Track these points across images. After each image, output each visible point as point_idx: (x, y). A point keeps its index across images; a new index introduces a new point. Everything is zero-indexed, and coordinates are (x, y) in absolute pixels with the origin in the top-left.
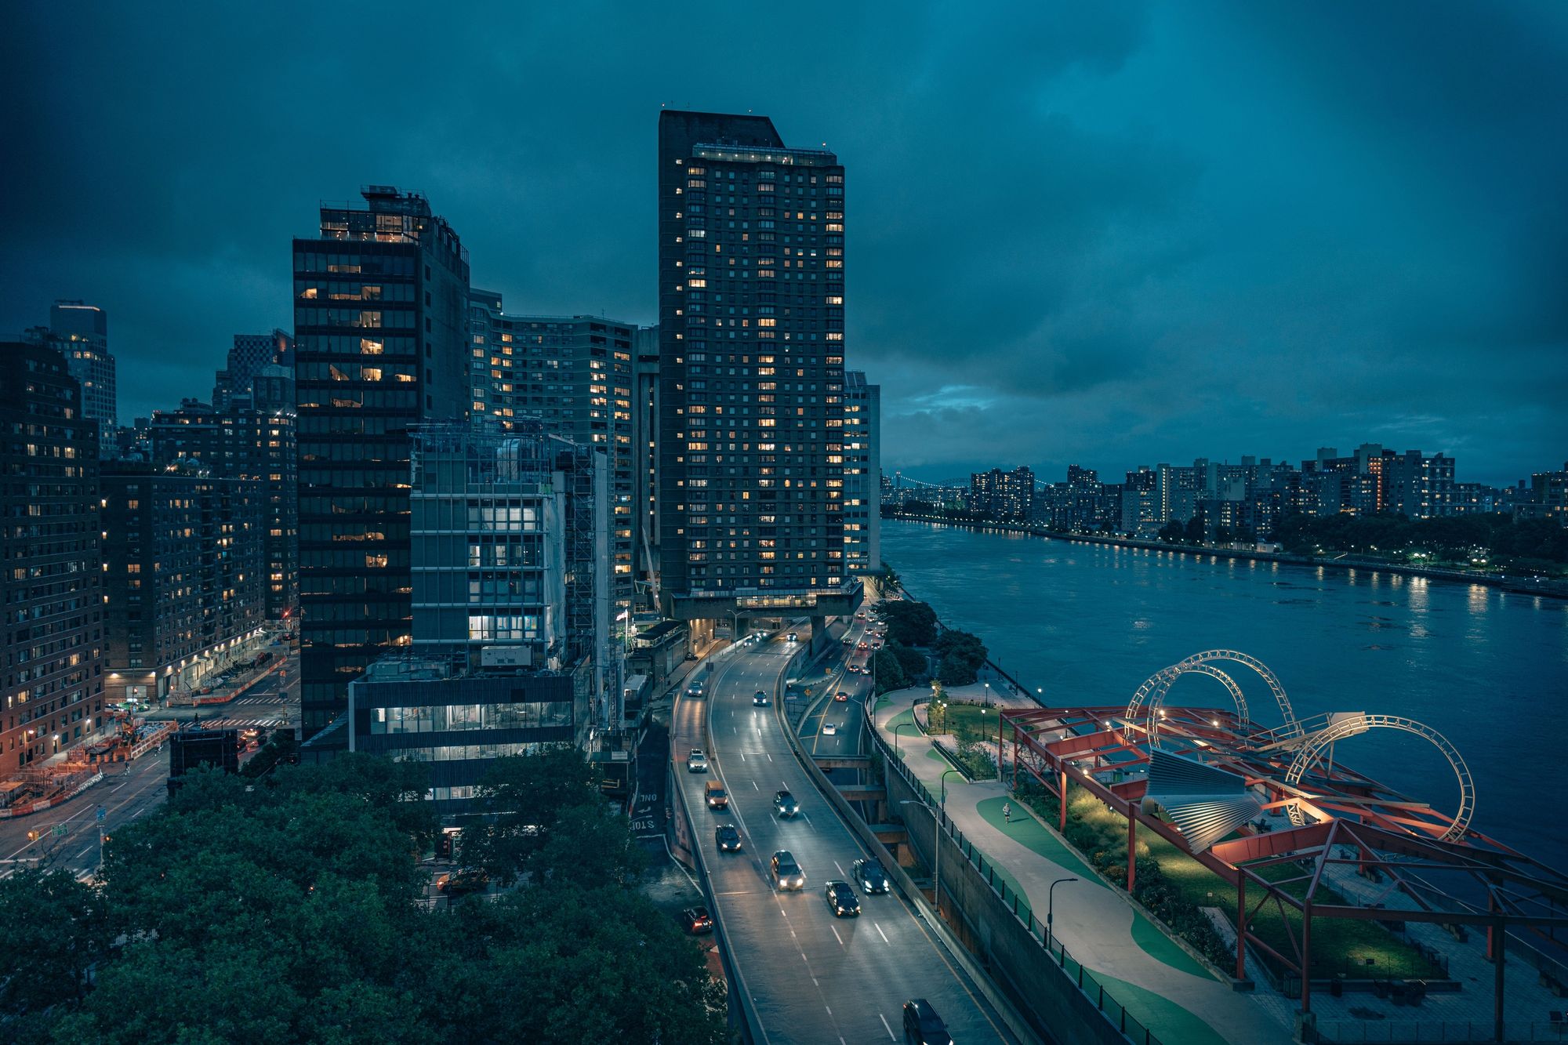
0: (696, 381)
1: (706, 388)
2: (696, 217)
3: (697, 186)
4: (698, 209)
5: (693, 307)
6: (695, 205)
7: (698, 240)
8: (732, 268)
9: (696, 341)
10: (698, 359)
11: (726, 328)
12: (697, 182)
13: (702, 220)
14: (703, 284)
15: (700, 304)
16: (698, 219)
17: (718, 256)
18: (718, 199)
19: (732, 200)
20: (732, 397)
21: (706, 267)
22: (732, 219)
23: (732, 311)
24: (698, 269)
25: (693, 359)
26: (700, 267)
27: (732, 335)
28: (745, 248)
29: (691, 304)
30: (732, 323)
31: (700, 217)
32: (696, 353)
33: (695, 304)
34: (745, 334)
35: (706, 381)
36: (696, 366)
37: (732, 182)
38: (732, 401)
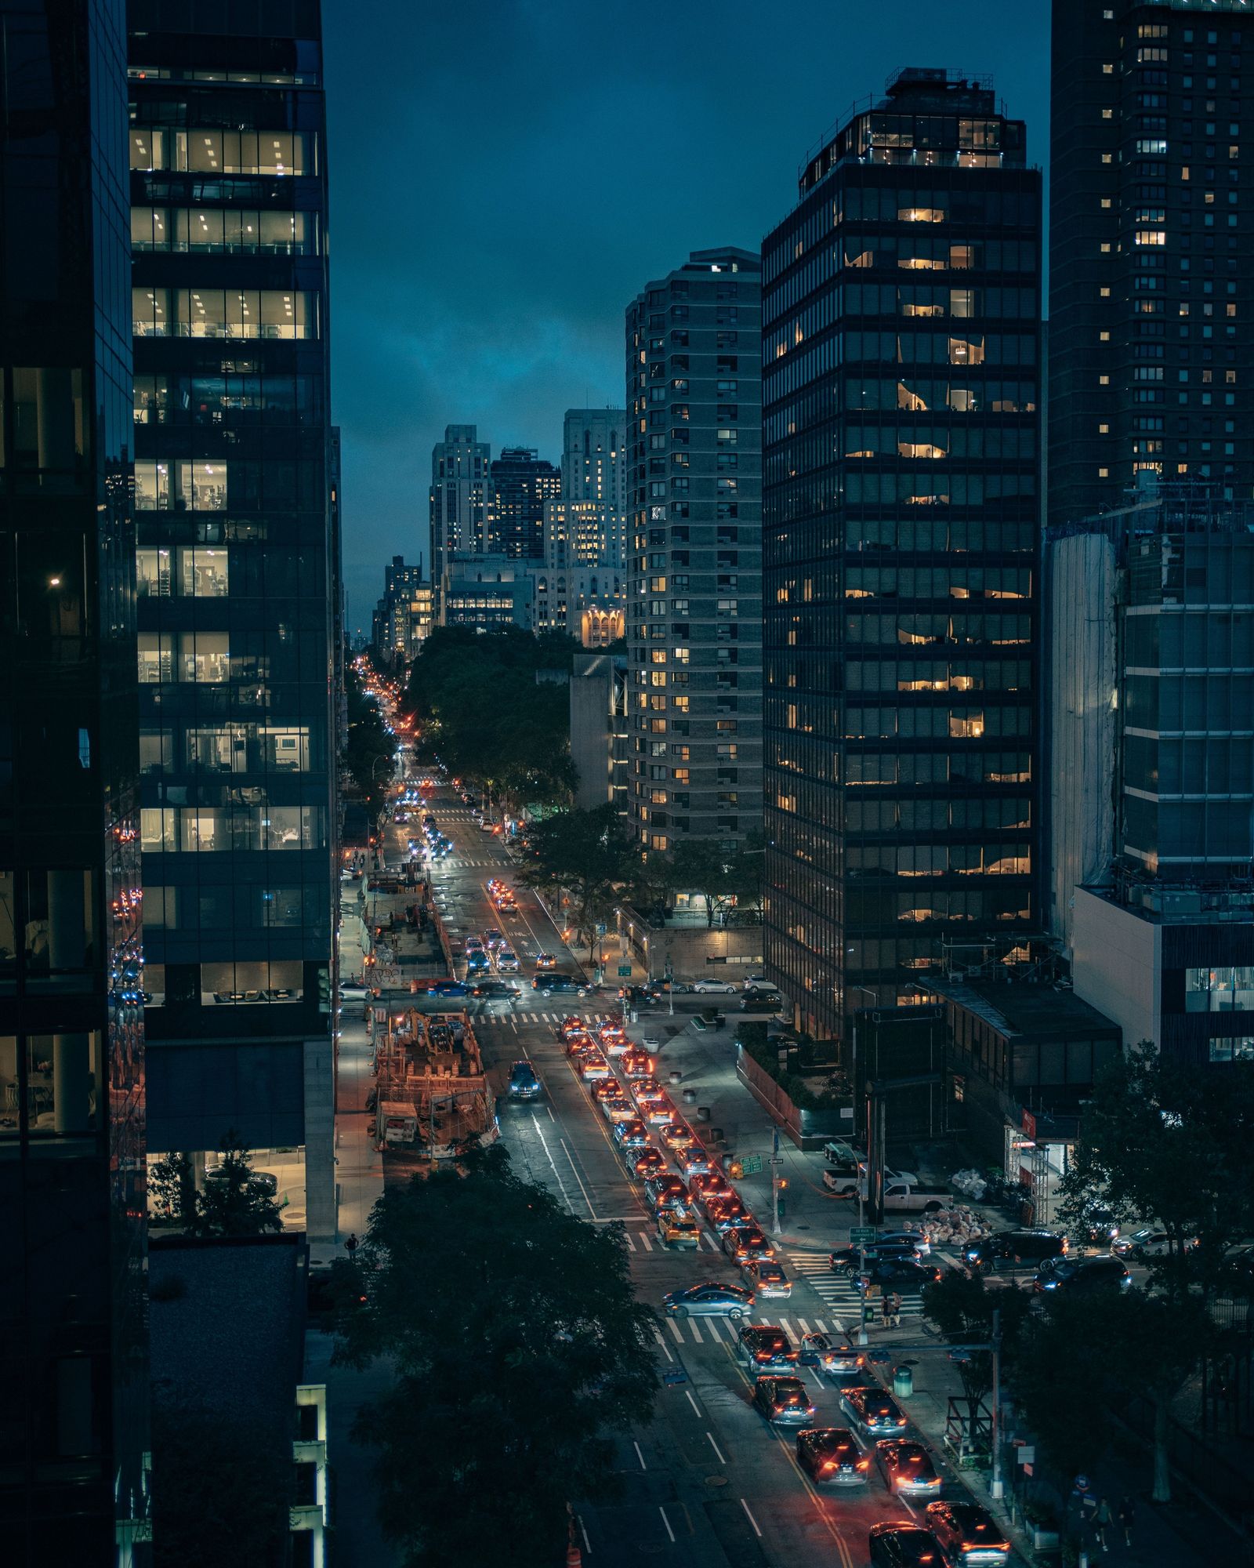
0: (1147, 417)
1: (1163, 430)
2: (1150, 116)
3: (1156, 58)
4: (1155, 101)
5: (1144, 281)
6: (1151, 93)
7: (1154, 158)
8: (1210, 209)
9: (1148, 344)
10: (1152, 377)
11: (1196, 319)
12: (1156, 51)
13: (1163, 121)
14: (1160, 238)
15: (1157, 276)
16: (1154, 120)
17: (1186, 186)
18: (1188, 82)
19: (1211, 83)
20: (1206, 447)
21: (1166, 209)
22: (1211, 118)
23: (1208, 287)
24: (1154, 212)
25: (1143, 376)
26: (1157, 208)
27: (1208, 332)
28: (1233, 172)
29: (1140, 276)
30: (1208, 310)
31: (1158, 116)
32: (1148, 366)
33: (1149, 276)
34: (1231, 330)
35: (1163, 417)
36: (1147, 389)
37: (1213, 49)
38: (1206, 453)
